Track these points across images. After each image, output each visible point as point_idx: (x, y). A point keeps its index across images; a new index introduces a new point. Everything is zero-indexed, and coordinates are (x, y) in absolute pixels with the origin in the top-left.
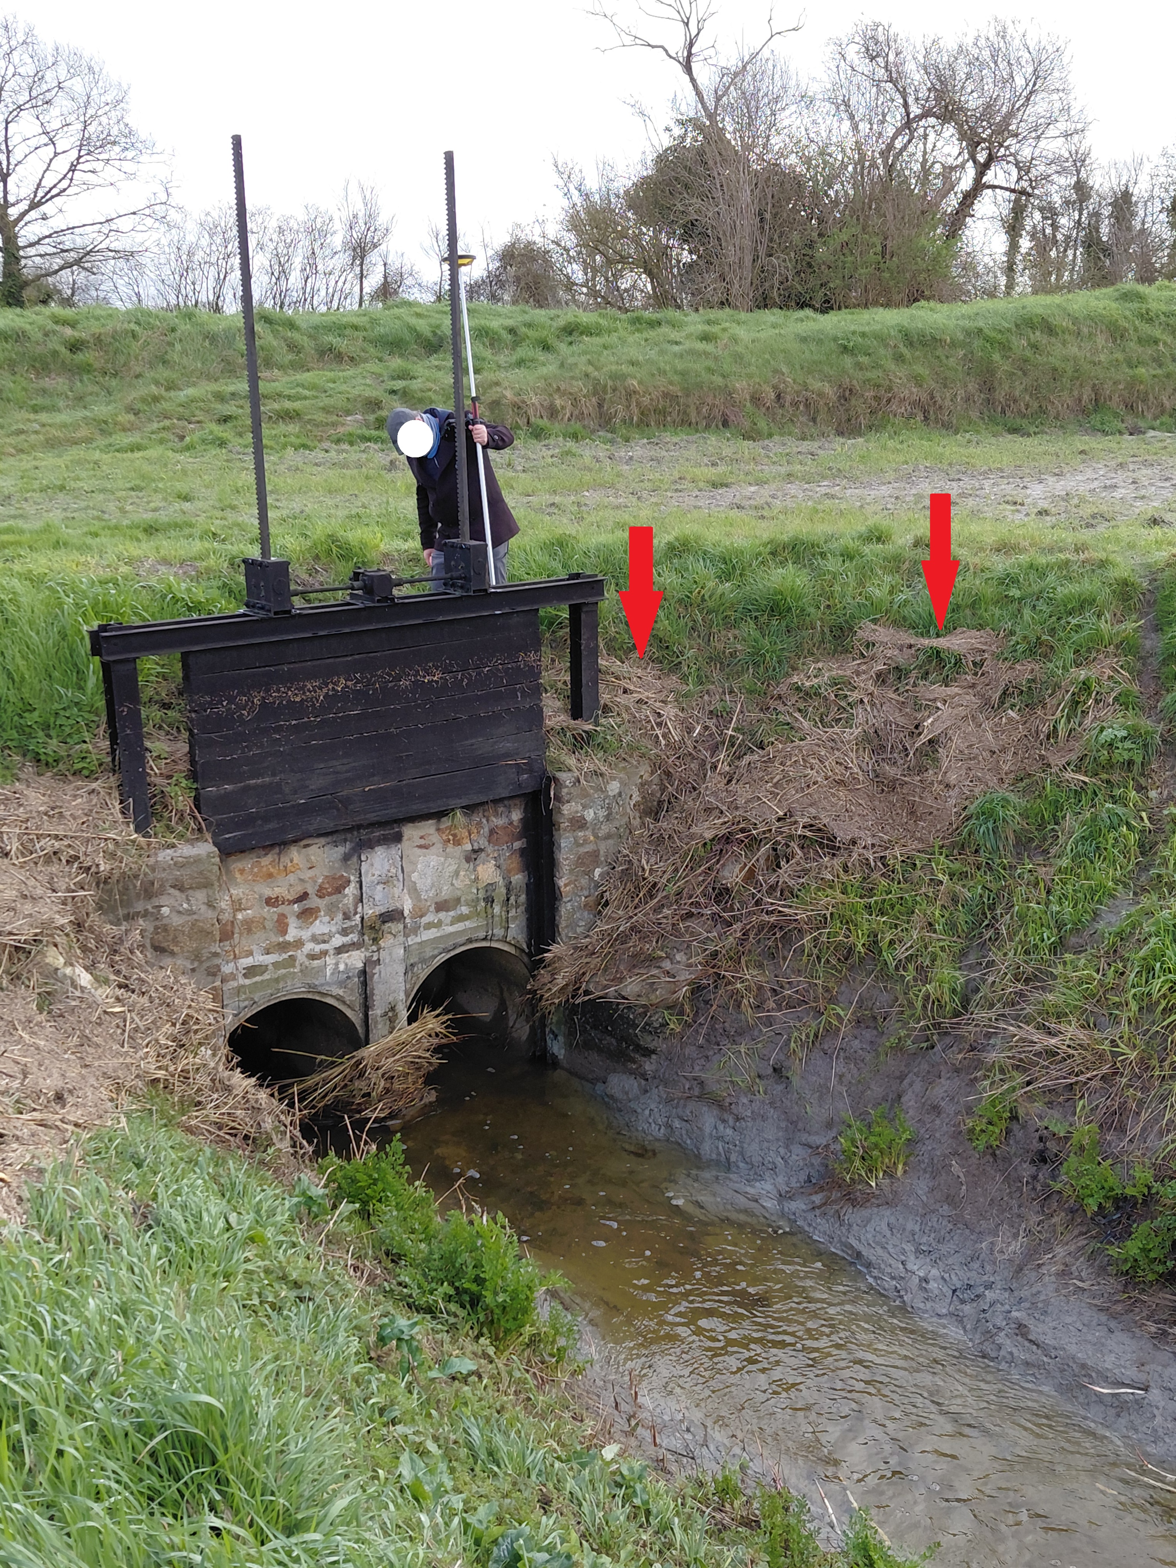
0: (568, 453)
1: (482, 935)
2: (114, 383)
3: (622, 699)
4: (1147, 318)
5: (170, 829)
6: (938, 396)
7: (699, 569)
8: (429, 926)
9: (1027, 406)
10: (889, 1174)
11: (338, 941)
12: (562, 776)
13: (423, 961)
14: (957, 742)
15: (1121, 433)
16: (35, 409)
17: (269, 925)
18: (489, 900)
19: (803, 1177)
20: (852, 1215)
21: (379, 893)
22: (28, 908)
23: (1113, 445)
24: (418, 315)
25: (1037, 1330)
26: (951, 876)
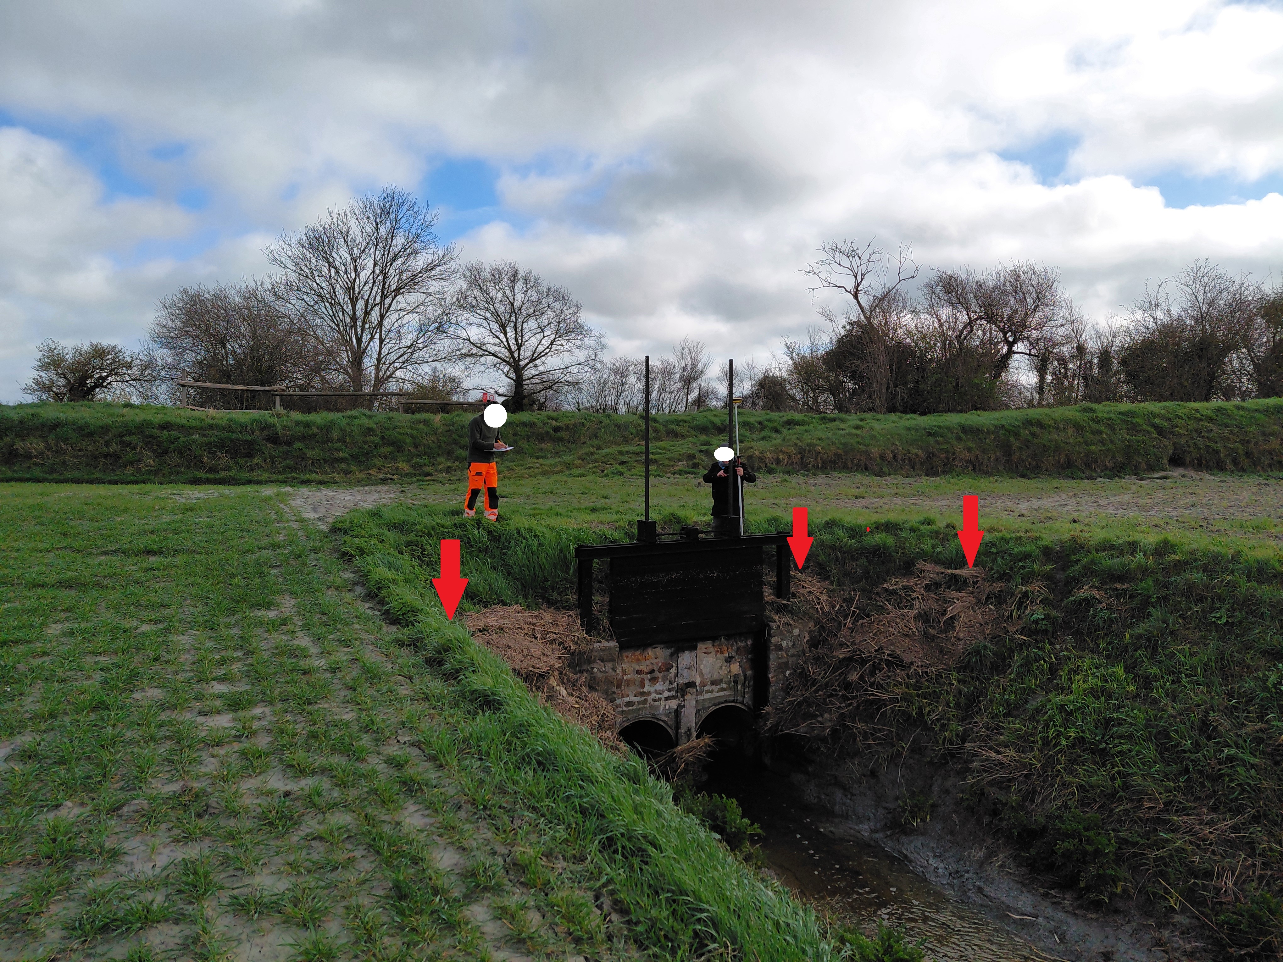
0: (785, 480)
1: (732, 699)
2: (573, 446)
3: (801, 591)
4: (1096, 420)
5: (599, 634)
6: (980, 458)
7: (840, 533)
8: (707, 692)
9: (1030, 464)
10: (923, 820)
11: (666, 694)
12: (771, 624)
13: (704, 709)
14: (963, 619)
15: (1082, 479)
16: (537, 458)
17: (637, 683)
18: (736, 682)
19: (883, 823)
20: (904, 839)
21: (685, 673)
22: (545, 659)
23: (1075, 485)
24: (715, 416)
25: (987, 889)
26: (959, 681)
